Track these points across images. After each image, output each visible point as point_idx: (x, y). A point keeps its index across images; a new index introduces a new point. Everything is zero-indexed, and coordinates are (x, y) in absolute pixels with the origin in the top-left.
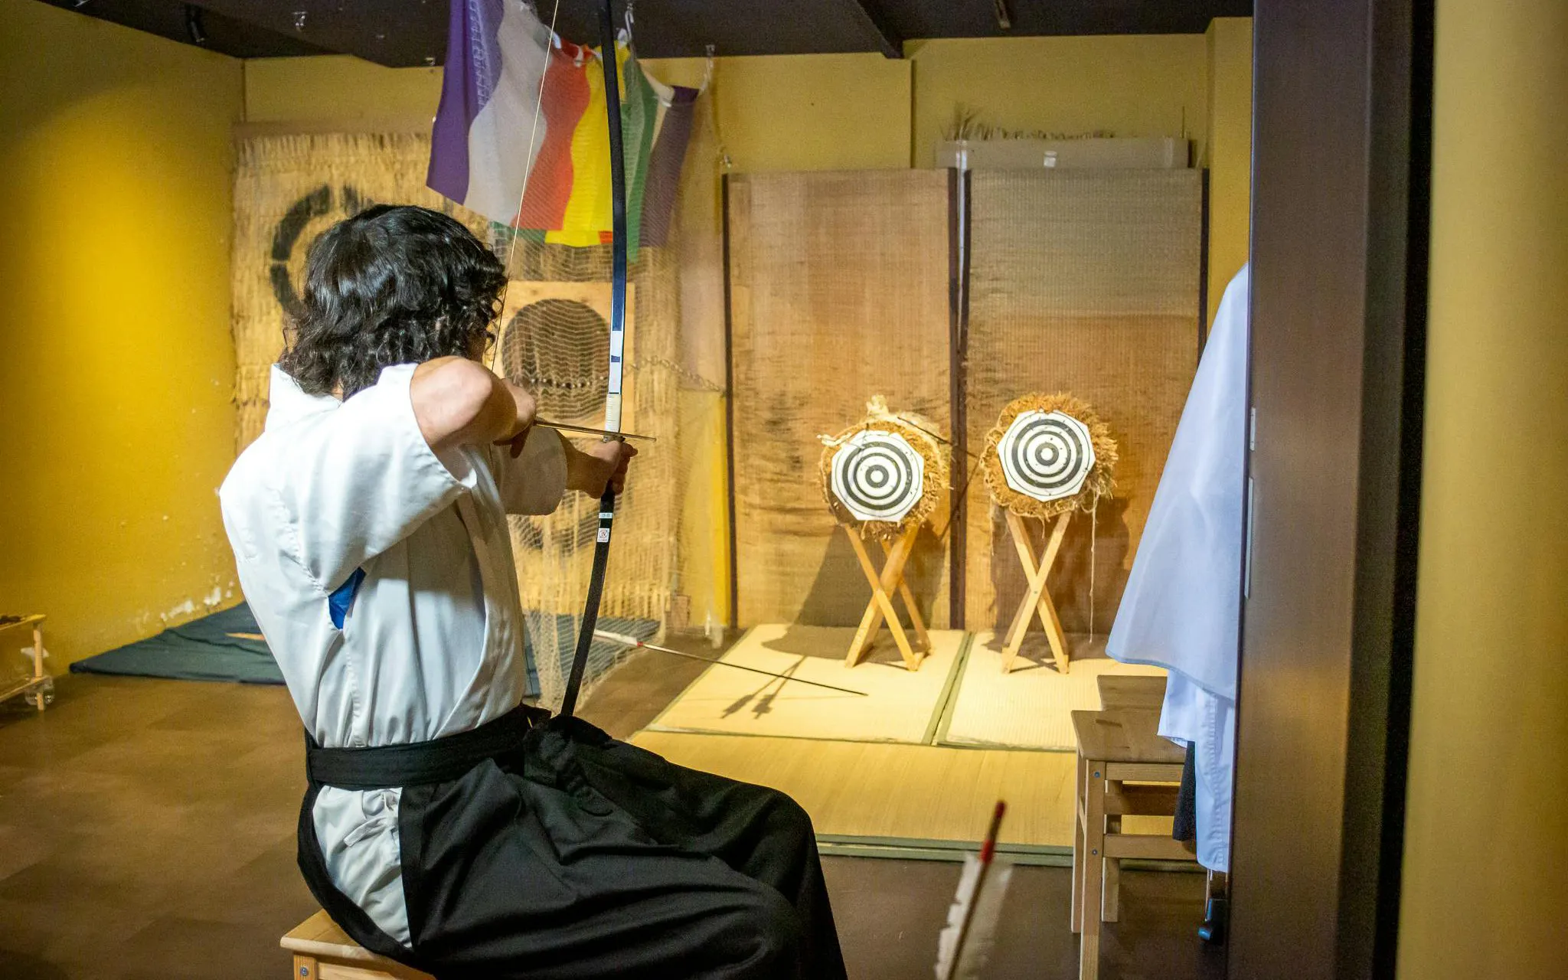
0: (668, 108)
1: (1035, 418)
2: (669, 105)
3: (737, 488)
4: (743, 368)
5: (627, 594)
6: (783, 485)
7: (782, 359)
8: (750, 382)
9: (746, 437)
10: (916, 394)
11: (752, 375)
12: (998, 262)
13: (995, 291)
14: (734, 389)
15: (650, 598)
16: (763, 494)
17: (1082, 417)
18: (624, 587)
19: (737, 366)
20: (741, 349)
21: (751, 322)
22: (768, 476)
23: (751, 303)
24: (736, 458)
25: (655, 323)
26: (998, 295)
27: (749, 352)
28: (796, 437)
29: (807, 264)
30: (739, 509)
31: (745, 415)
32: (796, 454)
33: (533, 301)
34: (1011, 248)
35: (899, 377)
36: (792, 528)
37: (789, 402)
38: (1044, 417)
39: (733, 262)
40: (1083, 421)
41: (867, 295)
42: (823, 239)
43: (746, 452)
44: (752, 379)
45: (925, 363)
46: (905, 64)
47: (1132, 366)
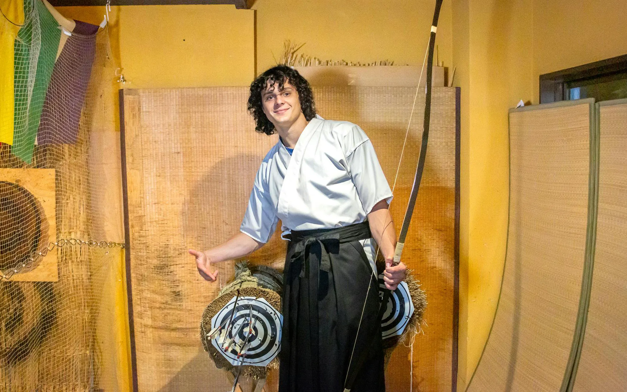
0: (69, 37)
2: (70, 34)
3: (135, 314)
4: (137, 229)
6: (168, 311)
7: (166, 222)
8: (142, 239)
9: (140, 278)
11: (143, 233)
14: (131, 243)
16: (153, 318)
19: (133, 227)
20: (135, 215)
21: (142, 195)
22: (158, 305)
23: (142, 182)
24: (134, 293)
25: (71, 196)
27: (141, 217)
28: (177, 277)
29: (181, 154)
30: (137, 328)
31: (140, 262)
32: (177, 290)
36: (175, 341)
37: (171, 253)
43: (140, 288)
44: (143, 237)
46: (249, 13)
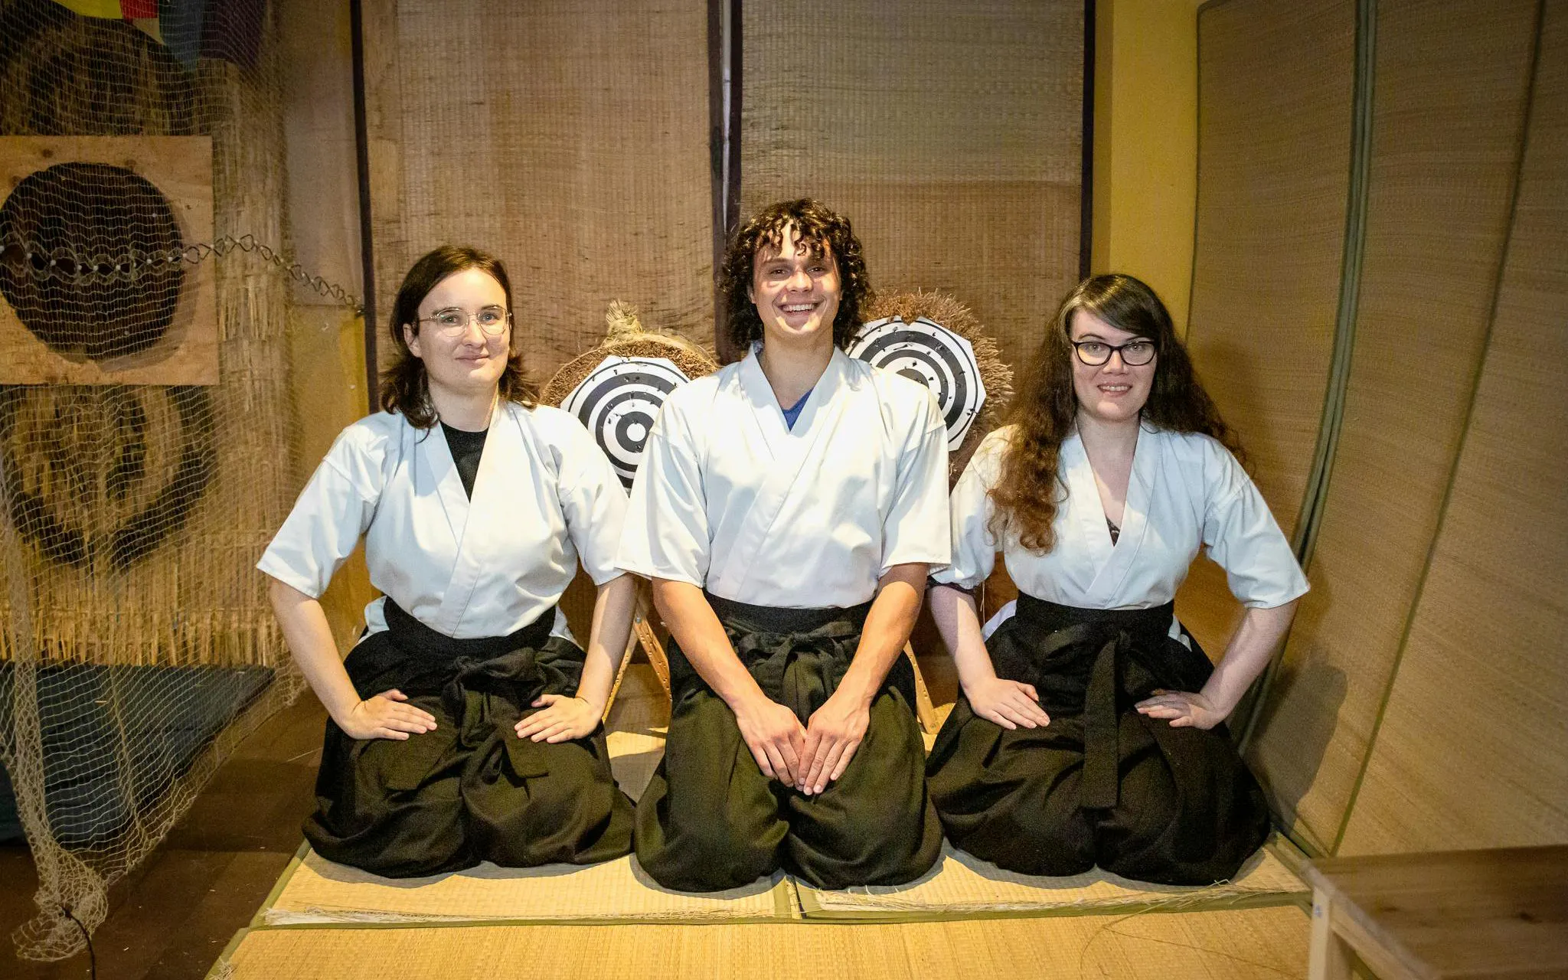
1: (887, 330)
4: (390, 270)
5: (218, 628)
10: (663, 305)
12: (786, 101)
13: (778, 146)
14: (377, 304)
15: (255, 631)
17: (959, 327)
18: (213, 618)
19: (380, 267)
20: (387, 240)
23: (402, 168)
25: (247, 198)
26: (785, 152)
27: (399, 244)
29: (487, 107)
33: (44, 165)
34: (804, 80)
35: (636, 280)
38: (901, 327)
39: (370, 103)
40: (962, 333)
41: (583, 154)
42: (513, 66)
45: (675, 256)
47: (985, 259)
